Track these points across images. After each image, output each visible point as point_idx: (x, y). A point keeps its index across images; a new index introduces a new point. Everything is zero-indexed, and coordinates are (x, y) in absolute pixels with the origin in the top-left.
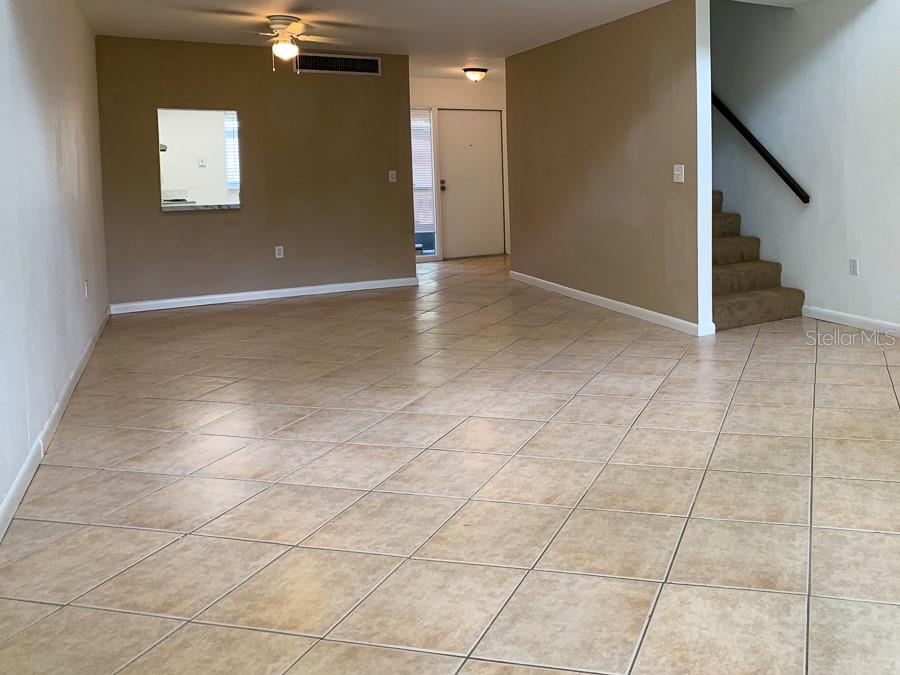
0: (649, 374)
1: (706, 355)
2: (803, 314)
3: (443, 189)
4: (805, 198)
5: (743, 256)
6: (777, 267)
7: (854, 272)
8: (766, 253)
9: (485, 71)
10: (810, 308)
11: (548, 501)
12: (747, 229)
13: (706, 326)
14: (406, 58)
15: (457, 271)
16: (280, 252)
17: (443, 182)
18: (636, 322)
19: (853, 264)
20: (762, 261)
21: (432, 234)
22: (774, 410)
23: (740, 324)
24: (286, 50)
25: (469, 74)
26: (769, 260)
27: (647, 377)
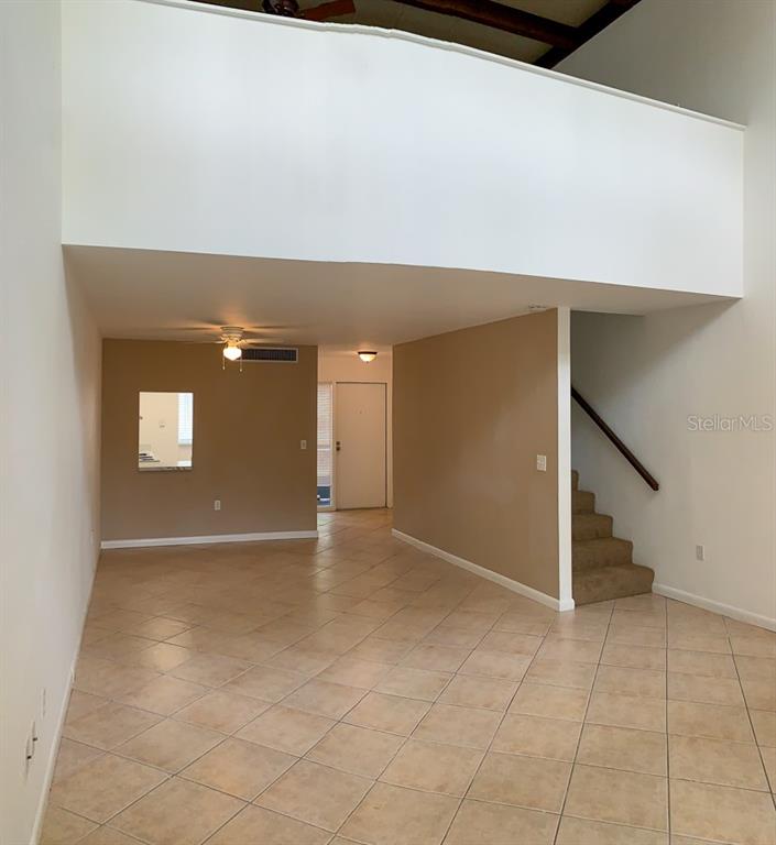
0: (519, 652)
1: (567, 632)
2: (654, 591)
3: (338, 449)
4: (654, 485)
5: (597, 534)
6: (629, 545)
7: (700, 557)
8: (619, 531)
9: (375, 353)
10: (659, 586)
11: (441, 788)
12: (601, 506)
13: (566, 602)
14: (316, 347)
15: (348, 524)
16: (217, 505)
17: (338, 443)
18: (503, 592)
19: (700, 549)
20: (614, 539)
21: (328, 488)
22: (631, 699)
23: (596, 600)
24: (232, 353)
25: (362, 356)
26: (621, 537)
27: (517, 656)
